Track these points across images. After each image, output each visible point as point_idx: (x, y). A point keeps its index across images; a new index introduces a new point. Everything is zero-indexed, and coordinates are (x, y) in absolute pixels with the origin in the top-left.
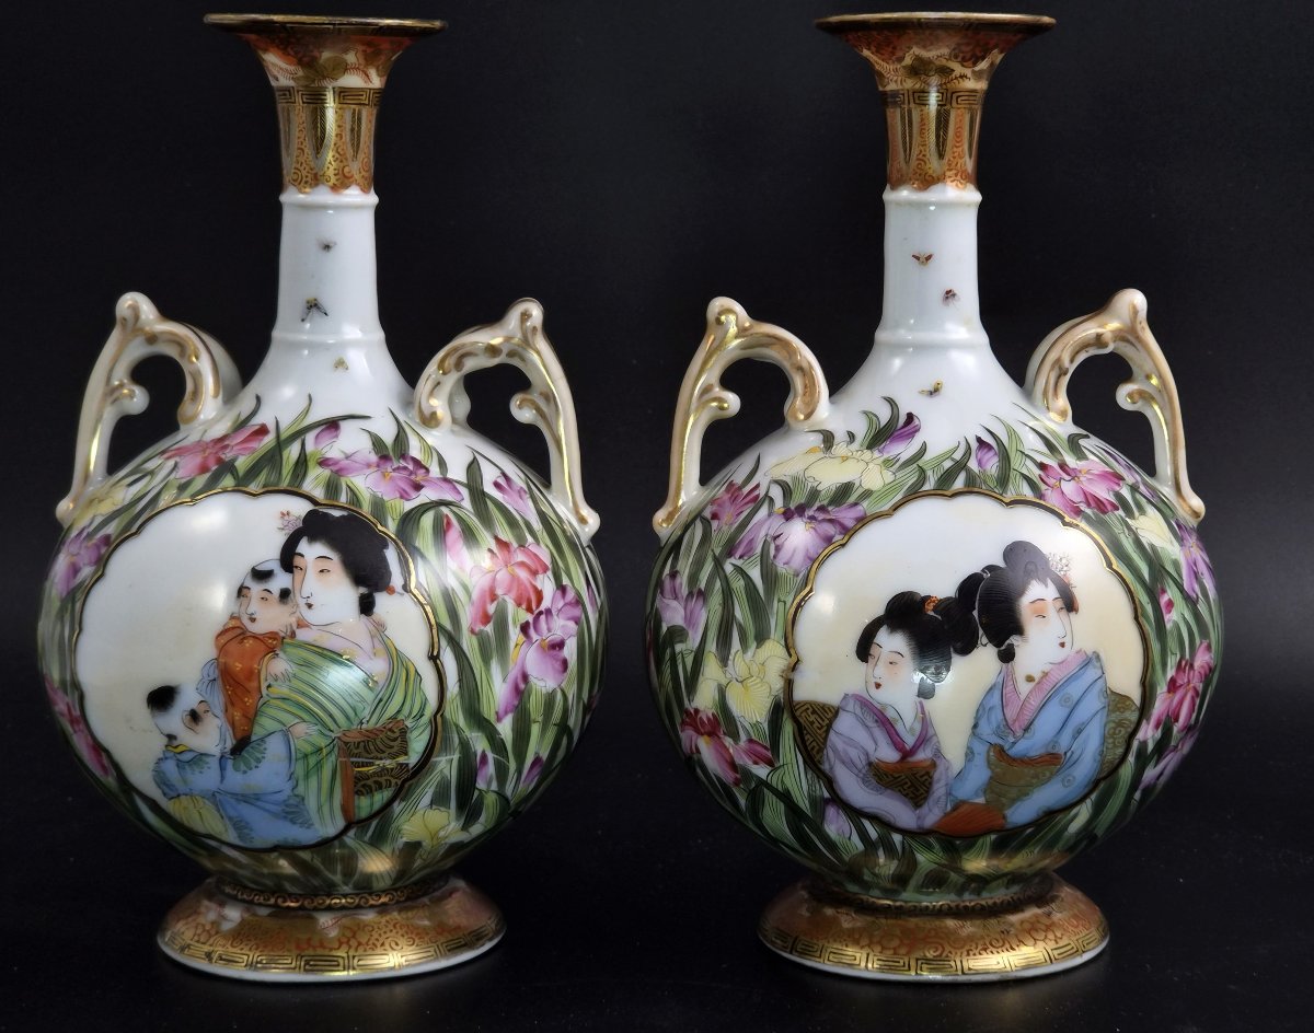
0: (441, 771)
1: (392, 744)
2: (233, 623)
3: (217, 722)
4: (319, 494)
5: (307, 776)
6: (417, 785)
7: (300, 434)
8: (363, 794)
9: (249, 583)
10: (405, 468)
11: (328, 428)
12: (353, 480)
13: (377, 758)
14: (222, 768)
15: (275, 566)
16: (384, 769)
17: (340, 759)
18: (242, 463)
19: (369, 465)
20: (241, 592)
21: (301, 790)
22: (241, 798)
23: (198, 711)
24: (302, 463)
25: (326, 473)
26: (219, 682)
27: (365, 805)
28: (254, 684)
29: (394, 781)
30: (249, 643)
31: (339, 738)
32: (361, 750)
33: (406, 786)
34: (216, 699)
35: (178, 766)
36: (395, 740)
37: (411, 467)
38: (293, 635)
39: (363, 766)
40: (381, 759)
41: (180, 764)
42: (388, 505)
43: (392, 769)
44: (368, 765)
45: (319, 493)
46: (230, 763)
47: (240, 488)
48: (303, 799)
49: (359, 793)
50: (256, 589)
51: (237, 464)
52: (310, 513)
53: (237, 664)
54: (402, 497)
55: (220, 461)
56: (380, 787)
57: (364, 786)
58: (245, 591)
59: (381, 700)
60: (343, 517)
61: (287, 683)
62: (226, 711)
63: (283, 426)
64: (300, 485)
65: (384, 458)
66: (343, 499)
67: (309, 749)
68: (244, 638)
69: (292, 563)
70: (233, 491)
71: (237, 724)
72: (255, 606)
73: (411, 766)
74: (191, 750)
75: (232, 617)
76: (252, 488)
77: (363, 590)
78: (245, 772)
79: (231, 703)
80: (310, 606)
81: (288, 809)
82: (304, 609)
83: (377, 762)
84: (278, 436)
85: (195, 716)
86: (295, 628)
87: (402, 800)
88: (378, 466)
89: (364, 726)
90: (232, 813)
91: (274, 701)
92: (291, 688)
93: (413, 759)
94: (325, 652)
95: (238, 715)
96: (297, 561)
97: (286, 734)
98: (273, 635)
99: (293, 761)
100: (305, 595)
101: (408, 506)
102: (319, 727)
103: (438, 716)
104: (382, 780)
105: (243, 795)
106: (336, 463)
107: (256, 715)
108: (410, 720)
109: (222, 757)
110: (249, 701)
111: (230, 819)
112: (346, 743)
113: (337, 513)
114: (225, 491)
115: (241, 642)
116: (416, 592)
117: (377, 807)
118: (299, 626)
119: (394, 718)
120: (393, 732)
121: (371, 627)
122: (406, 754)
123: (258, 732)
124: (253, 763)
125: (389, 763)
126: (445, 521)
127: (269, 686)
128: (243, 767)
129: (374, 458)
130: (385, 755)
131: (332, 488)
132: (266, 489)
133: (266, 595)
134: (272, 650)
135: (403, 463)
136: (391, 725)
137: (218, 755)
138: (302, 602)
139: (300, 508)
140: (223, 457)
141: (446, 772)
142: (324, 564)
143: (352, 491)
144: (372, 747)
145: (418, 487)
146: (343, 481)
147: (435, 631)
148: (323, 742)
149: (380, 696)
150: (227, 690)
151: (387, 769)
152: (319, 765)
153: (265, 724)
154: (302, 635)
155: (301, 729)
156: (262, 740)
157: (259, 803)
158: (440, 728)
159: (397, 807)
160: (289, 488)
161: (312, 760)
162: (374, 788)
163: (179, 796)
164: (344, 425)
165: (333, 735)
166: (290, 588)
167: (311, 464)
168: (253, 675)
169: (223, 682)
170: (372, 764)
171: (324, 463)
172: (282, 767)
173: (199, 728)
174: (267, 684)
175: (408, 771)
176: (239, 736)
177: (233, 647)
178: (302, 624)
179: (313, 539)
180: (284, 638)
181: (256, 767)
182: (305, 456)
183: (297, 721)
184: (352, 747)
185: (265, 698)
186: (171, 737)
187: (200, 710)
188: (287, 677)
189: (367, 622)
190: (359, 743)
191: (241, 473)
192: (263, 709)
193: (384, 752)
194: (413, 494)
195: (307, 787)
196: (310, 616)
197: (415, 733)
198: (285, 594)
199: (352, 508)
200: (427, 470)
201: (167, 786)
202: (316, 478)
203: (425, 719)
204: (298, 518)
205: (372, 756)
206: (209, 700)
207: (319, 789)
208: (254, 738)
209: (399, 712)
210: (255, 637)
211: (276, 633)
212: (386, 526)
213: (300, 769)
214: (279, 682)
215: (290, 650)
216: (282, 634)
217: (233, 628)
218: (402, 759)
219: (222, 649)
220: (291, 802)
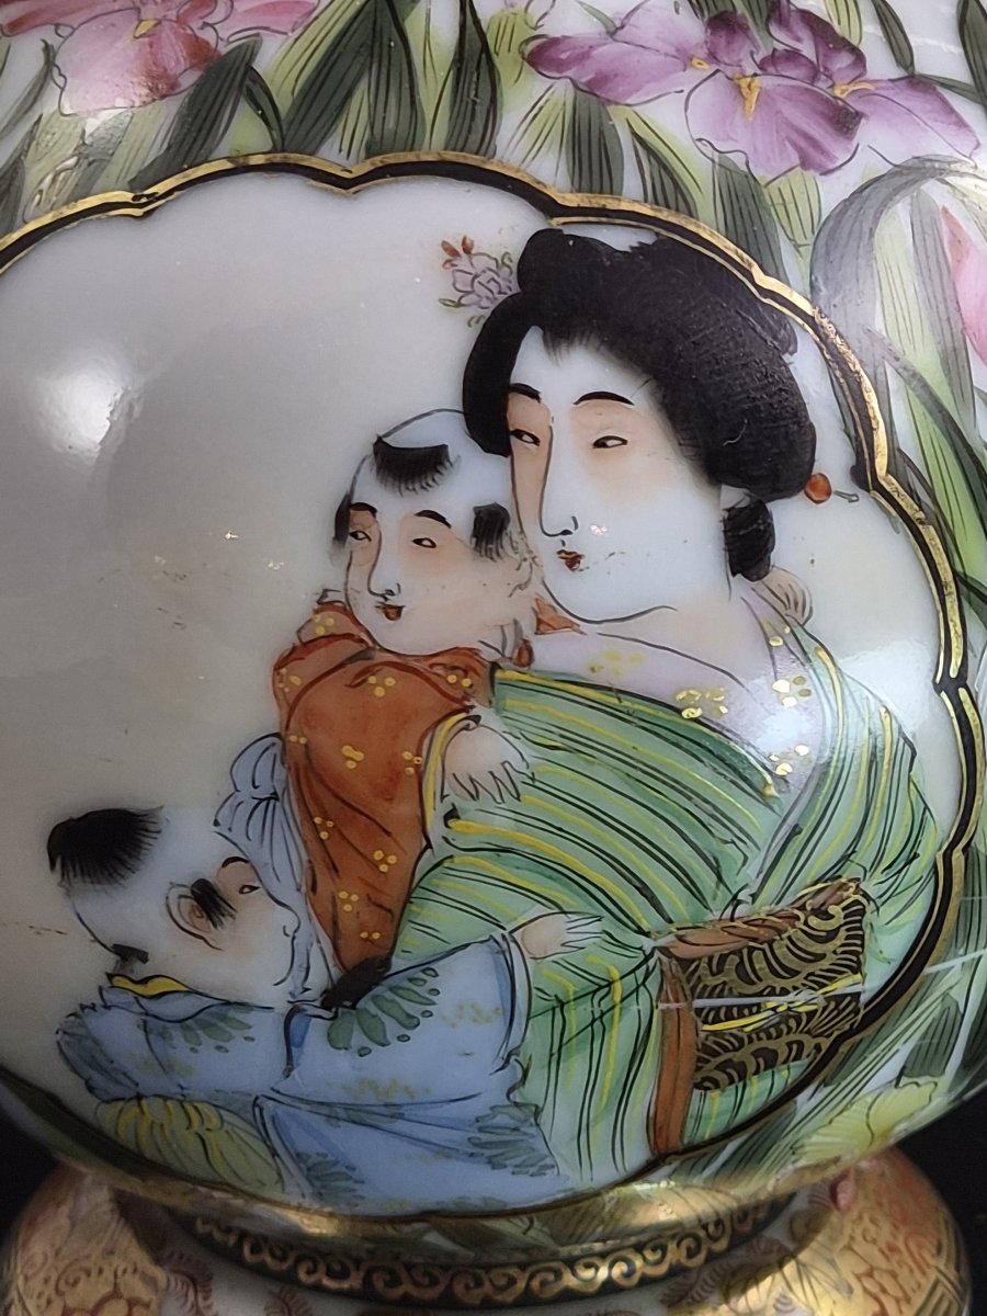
0: (945, 995)
1: (818, 948)
2: (329, 622)
3: (286, 918)
4: (551, 171)
5: (557, 1055)
6: (874, 1041)
8: (717, 1085)
9: (371, 491)
10: (793, 56)
12: (644, 111)
13: (773, 993)
14: (291, 1041)
15: (448, 431)
16: (791, 1015)
17: (662, 1006)
18: (278, 63)
19: (684, 58)
20: (348, 520)
21: (534, 1090)
22: (342, 1113)
23: (220, 886)
25: (556, 93)
26: (290, 803)
27: (715, 1109)
28: (404, 809)
29: (810, 1043)
30: (384, 685)
31: (665, 950)
32: (730, 976)
33: (844, 1049)
34: (280, 857)
35: (145, 1027)
36: (832, 935)
37: (807, 49)
38: (525, 655)
39: (729, 1017)
40: (784, 992)
41: (151, 1025)
42: (770, 194)
43: (811, 1014)
44: (742, 1011)
46: (316, 1031)
47: (294, 157)
48: (538, 1112)
49: (706, 1084)
50: (394, 509)
51: (265, 64)
52: (536, 241)
53: (347, 750)
54: (805, 163)
55: (199, 52)
56: (770, 1060)
57: (721, 1067)
58: (360, 518)
59: (796, 831)
60: (642, 249)
61: (510, 802)
62: (314, 888)
64: (485, 145)
66: (631, 193)
67: (571, 985)
68: (367, 671)
69: (504, 420)
70: (269, 168)
71: (347, 925)
72: (395, 567)
73: (864, 998)
74: (191, 992)
75: (324, 604)
76: (332, 155)
77: (733, 496)
78: (363, 1052)
79: (323, 866)
80: (572, 560)
81: (485, 1137)
82: (554, 569)
83: (772, 1002)
85: (208, 901)
86: (528, 631)
87: (825, 1083)
88: (712, 56)
89: (741, 910)
90: (304, 1143)
91: (470, 857)
92: (519, 818)
93: (874, 977)
94: (627, 703)
95: (350, 901)
96: (520, 413)
97: (503, 948)
98: (462, 660)
99: (520, 1019)
100: (554, 522)
101: (831, 192)
102: (608, 924)
103: (957, 855)
104: (780, 1045)
105: (347, 1107)
106: (583, 56)
107: (408, 900)
108: (878, 876)
109: (295, 1010)
110: (389, 861)
111: (299, 1157)
112: (684, 963)
113: (620, 239)
114: (241, 169)
115: (359, 681)
116: (890, 484)
117: (750, 1107)
118: (541, 626)
119: (831, 875)
120: (825, 915)
121: (766, 613)
122: (857, 969)
123: (412, 945)
124: (392, 1028)
125: (803, 1000)
126: (945, 229)
127: (452, 814)
128: (358, 1039)
129: (692, 26)
130: (798, 980)
131: (589, 149)
132: (378, 161)
133: (429, 528)
134: (459, 706)
135: (781, 39)
136: (820, 898)
137: (283, 1007)
138: (546, 549)
139: (502, 226)
140: (208, 35)
141: (958, 995)
142: (606, 419)
143: (653, 156)
144: (760, 965)
145: (844, 120)
146: (618, 122)
147: (952, 602)
148: (613, 964)
149: (791, 821)
150: (316, 829)
151: (798, 1018)
152: (599, 1024)
153: (438, 919)
154: (552, 653)
155: (549, 933)
156: (427, 967)
157: (400, 1125)
158: (957, 887)
159: (804, 1102)
160: (451, 156)
161: (578, 1016)
162: (751, 1068)
163: (139, 1097)
165: (648, 944)
166: (506, 503)
167: (506, 63)
168: (402, 780)
169: (301, 799)
170: (759, 1008)
171: (543, 55)
172: (487, 1038)
173: (223, 934)
174: (445, 808)
175: (856, 1012)
176: (352, 955)
177: (331, 698)
178: (550, 619)
179: (559, 335)
180: (495, 666)
181: (403, 1038)
182: (482, 35)
183: (539, 910)
184: (703, 969)
185: (440, 849)
186: (127, 954)
187: (228, 882)
188: (509, 785)
189: (753, 599)
190: (723, 958)
191: (284, 102)
192: (434, 880)
193: (793, 973)
194: (837, 148)
195: (553, 1082)
196: (575, 592)
197: (888, 911)
198: (490, 526)
199: (665, 215)
200: (859, 58)
201: (102, 1070)
202: (535, 111)
203: (920, 867)
204: (500, 264)
205: (760, 987)
206: (260, 855)
207: (591, 1086)
208: (398, 963)
209: (845, 858)
210: (402, 665)
211: (472, 652)
212: (778, 274)
213: (537, 1041)
214: (485, 801)
215: (513, 700)
216: (489, 655)
217: (331, 638)
218: (842, 985)
219: (292, 705)
220: (501, 1119)
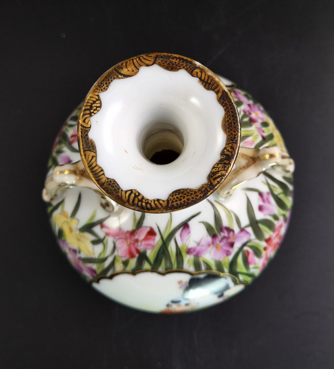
7: (172, 234)
10: (224, 237)
11: (184, 228)
12: (204, 257)
18: (151, 254)
19: (209, 245)
24: (179, 253)
25: (191, 257)
37: (226, 234)
42: (223, 262)
45: (192, 269)
47: (155, 270)
51: (148, 254)
52: (191, 279)
54: (227, 254)
55: (138, 250)
63: (162, 230)
64: (182, 267)
65: (214, 236)
66: (203, 268)
70: (152, 271)
76: (161, 270)
84: (162, 238)
88: (213, 243)
101: (230, 258)
106: (195, 250)
114: (147, 271)
129: (209, 239)
131: (197, 265)
132: (167, 271)
135: (222, 234)
139: (186, 278)
140: (139, 248)
143: (206, 263)
145: (232, 245)
146: (201, 260)
160: (178, 269)
164: (191, 223)
167: (184, 254)
171: (189, 251)
182: (179, 250)
191: (152, 261)
194: (231, 250)
198: (187, 304)
199: (208, 271)
200: (233, 231)
202: (189, 261)
